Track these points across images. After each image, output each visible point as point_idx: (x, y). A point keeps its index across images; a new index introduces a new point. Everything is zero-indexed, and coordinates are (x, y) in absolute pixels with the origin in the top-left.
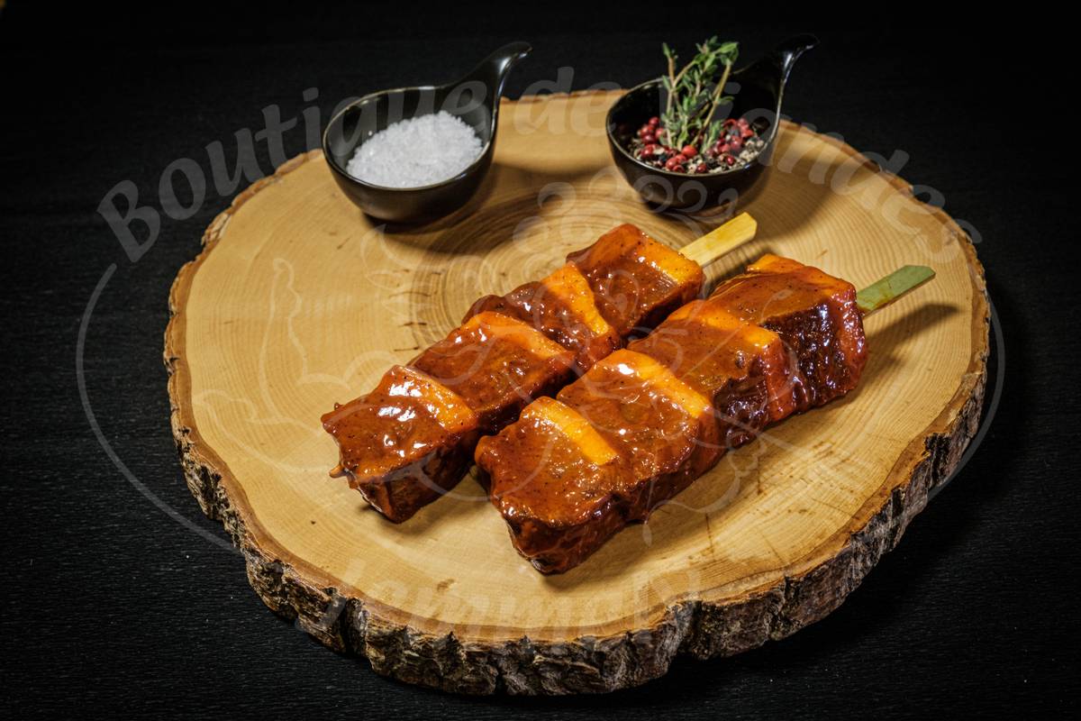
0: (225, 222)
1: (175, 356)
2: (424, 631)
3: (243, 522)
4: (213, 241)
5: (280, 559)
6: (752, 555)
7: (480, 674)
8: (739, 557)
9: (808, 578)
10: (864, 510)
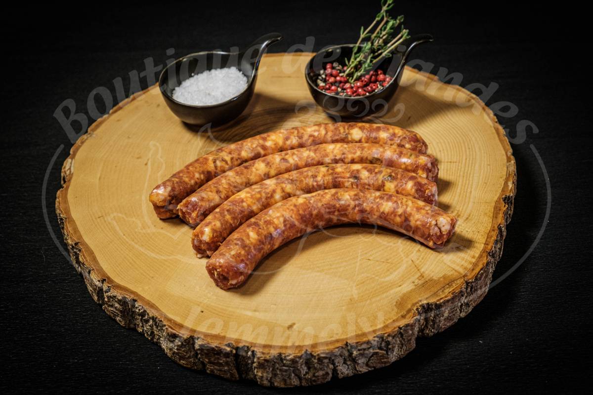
0: (71, 163)
1: (77, 241)
2: (291, 353)
3: (161, 321)
4: (69, 175)
5: (193, 335)
6: (444, 274)
7: (324, 370)
8: (438, 277)
9: (476, 279)
10: (488, 240)
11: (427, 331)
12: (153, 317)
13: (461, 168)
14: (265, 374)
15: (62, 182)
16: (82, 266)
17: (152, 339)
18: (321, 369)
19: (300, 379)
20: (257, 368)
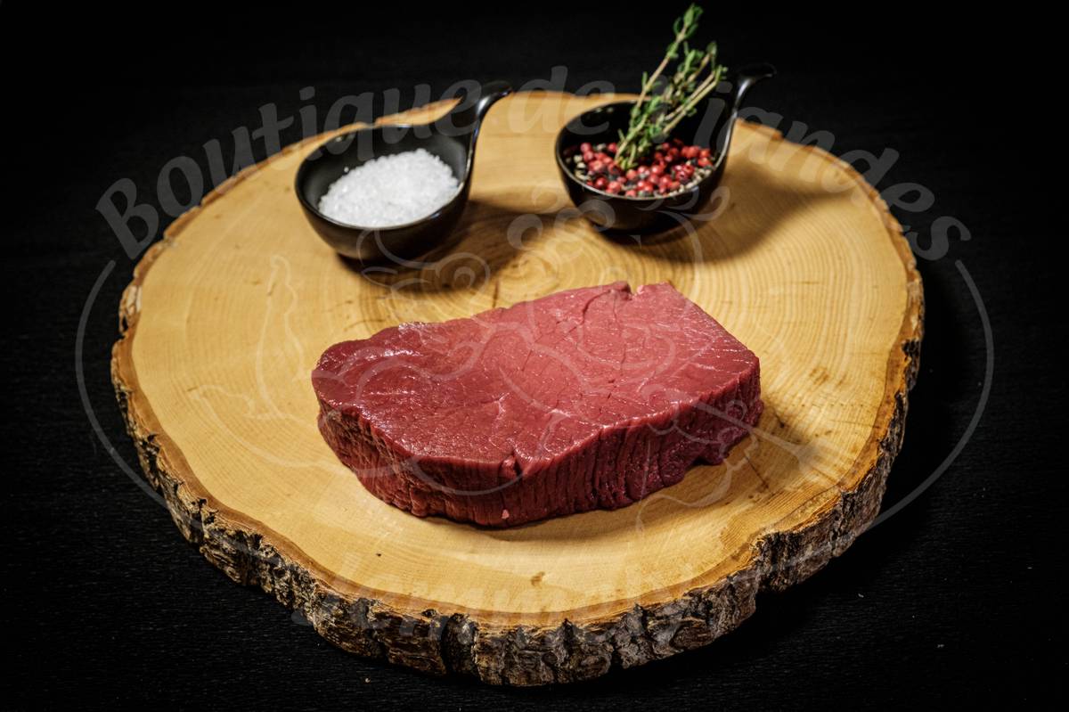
0: (136, 294)
1: (152, 433)
2: (539, 625)
3: (307, 572)
4: (133, 315)
5: (364, 596)
7: (597, 654)
9: (860, 489)
10: (880, 419)
11: (776, 583)
12: (292, 566)
13: (827, 292)
14: (492, 664)
15: (121, 328)
16: (161, 476)
17: (290, 604)
18: (591, 653)
19: (555, 670)
20: (478, 653)
